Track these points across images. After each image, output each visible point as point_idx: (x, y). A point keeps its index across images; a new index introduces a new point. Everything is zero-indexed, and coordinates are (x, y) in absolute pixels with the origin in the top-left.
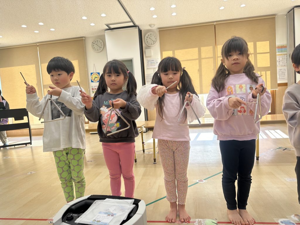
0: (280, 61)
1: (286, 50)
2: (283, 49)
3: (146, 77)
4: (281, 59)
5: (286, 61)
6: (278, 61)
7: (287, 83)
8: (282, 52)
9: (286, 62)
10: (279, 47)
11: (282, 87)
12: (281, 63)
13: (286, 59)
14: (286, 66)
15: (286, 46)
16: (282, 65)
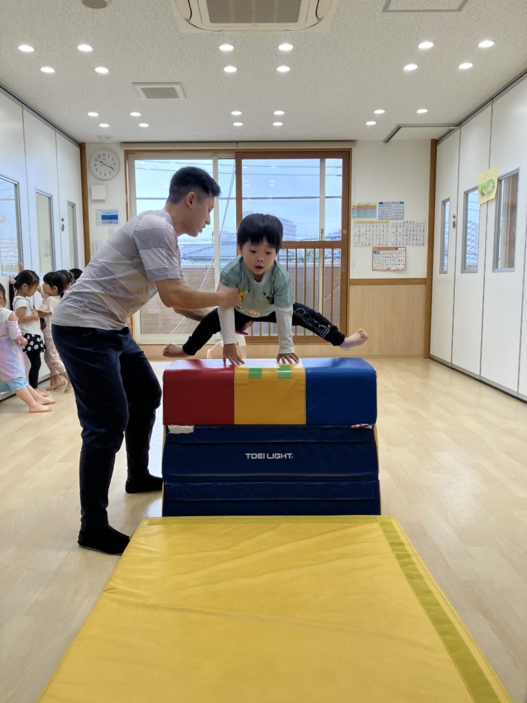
0: (361, 234)
4: (363, 230)
5: (371, 236)
6: (358, 234)
8: (365, 217)
10: (359, 207)
12: (363, 239)
16: (364, 243)
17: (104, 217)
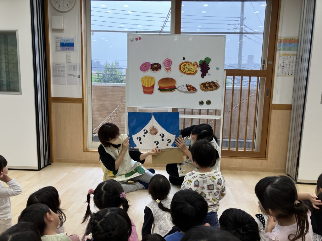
0: (285, 65)
1: (298, 47)
2: (293, 44)
3: (53, 67)
4: (287, 62)
5: (294, 67)
6: (282, 65)
7: (291, 105)
8: (290, 50)
9: (294, 69)
10: (285, 41)
11: (283, 111)
12: (286, 70)
13: (294, 64)
14: (293, 75)
15: (298, 40)
16: (287, 73)
17: (63, 45)
